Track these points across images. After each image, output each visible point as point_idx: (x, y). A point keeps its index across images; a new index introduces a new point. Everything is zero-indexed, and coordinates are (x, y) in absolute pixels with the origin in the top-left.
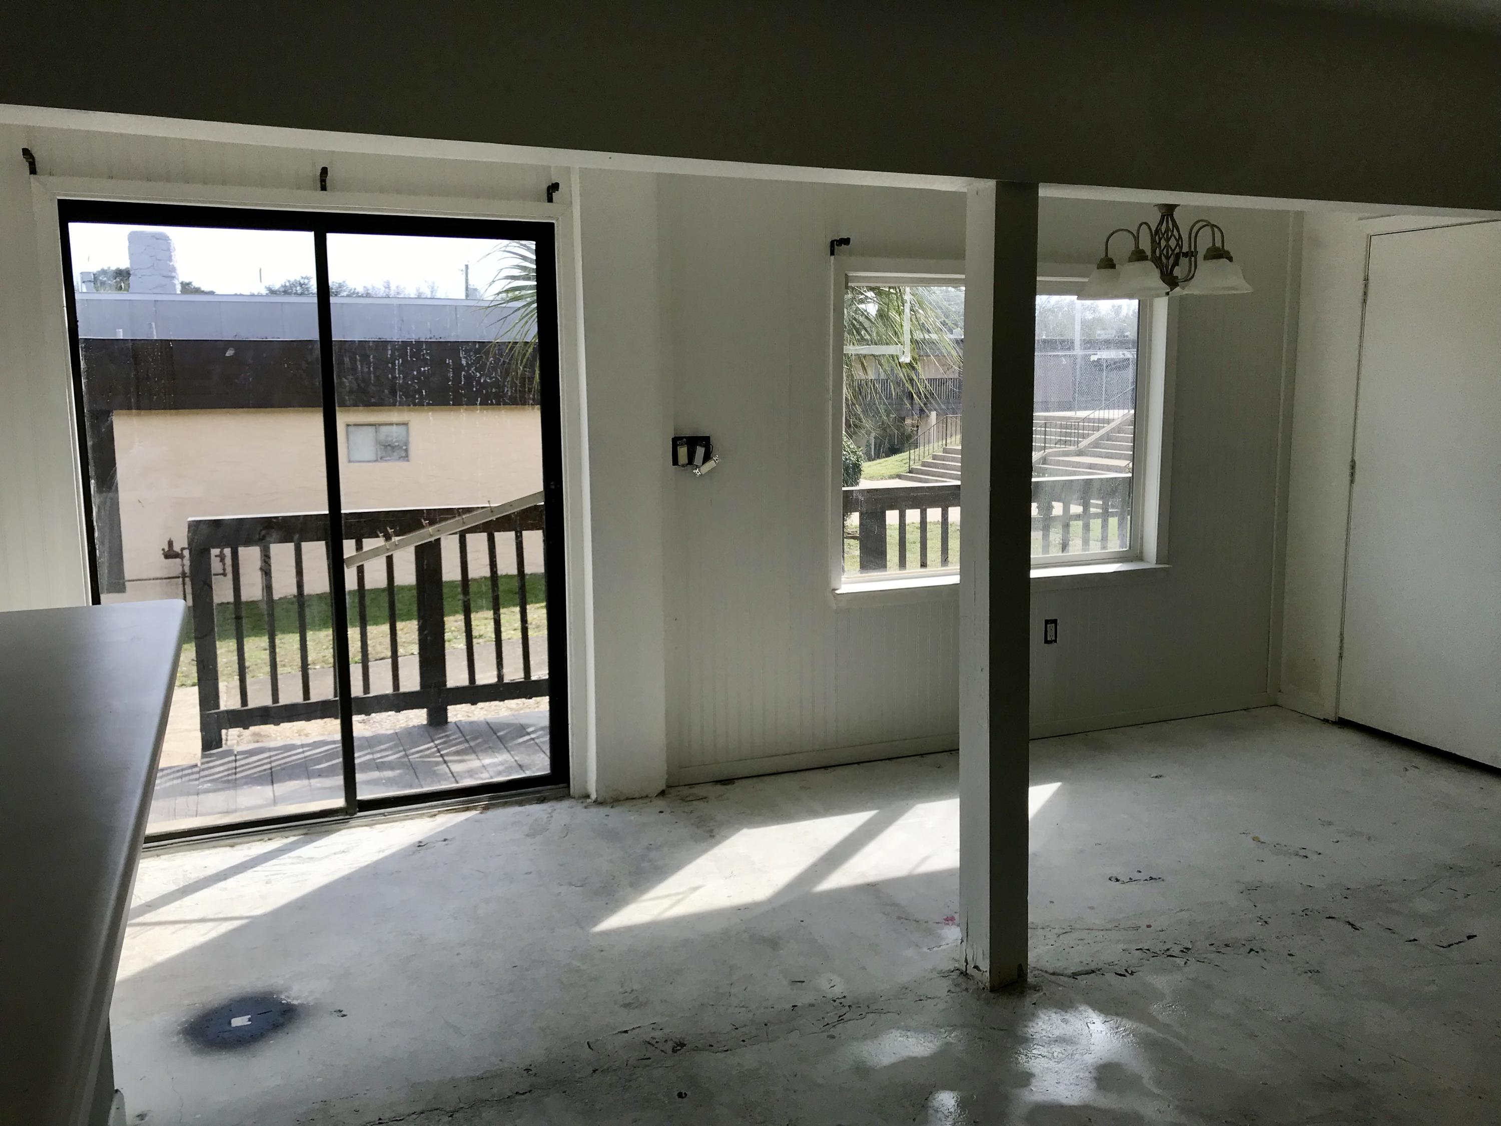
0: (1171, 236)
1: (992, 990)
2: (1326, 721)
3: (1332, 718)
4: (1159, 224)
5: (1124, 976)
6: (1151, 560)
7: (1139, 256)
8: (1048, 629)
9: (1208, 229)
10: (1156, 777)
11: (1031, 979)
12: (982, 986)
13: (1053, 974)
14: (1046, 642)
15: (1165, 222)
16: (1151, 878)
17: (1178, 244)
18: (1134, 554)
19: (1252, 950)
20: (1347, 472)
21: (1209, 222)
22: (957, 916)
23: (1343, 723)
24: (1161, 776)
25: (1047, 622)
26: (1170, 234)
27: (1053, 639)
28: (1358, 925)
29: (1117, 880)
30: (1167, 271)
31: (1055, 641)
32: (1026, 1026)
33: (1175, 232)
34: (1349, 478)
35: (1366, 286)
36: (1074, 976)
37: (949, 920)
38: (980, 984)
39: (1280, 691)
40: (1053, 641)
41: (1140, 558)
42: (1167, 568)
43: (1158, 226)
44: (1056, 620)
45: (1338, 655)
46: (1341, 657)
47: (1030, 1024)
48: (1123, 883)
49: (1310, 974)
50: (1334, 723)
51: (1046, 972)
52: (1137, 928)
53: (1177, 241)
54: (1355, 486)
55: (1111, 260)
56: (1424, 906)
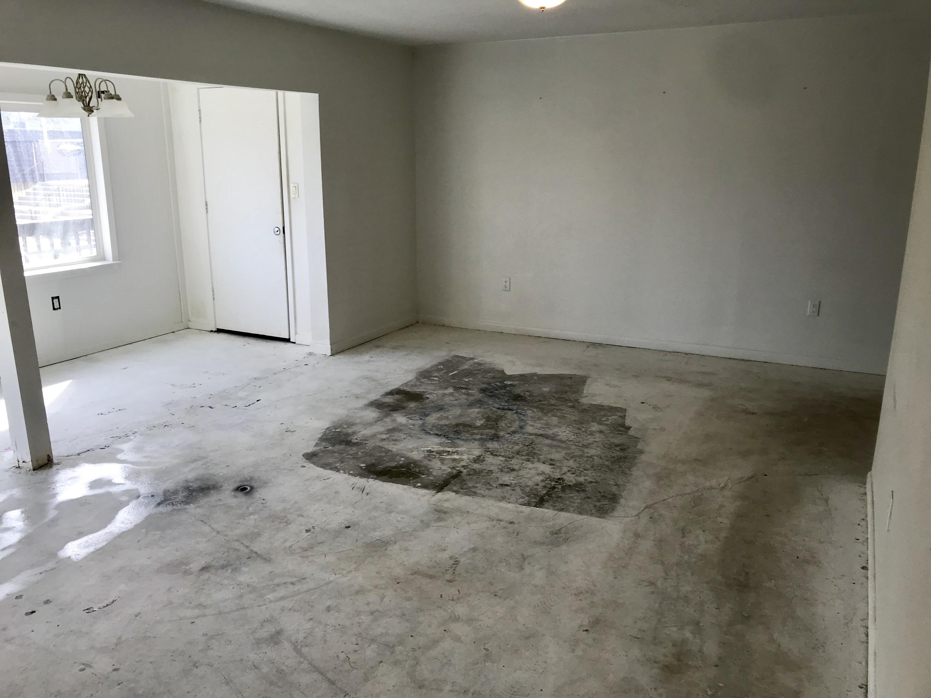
0: (86, 86)
1: (34, 470)
2: (212, 331)
3: (214, 330)
4: (78, 79)
5: (104, 448)
6: (110, 260)
7: (68, 95)
8: (54, 302)
9: (103, 82)
10: (124, 369)
11: (55, 461)
12: (28, 470)
13: (68, 456)
14: (54, 309)
15: (81, 78)
16: (120, 410)
17: (90, 90)
18: (101, 257)
19: (166, 426)
20: (204, 207)
21: (103, 79)
22: (11, 447)
23: (219, 331)
24: (127, 368)
25: (53, 298)
26: (85, 84)
27: (58, 307)
28: (213, 407)
29: (102, 414)
30: (86, 103)
31: (60, 308)
32: (53, 478)
33: (88, 84)
34: (205, 211)
35: (200, 114)
36: (79, 454)
37: (8, 449)
38: (27, 469)
39: (189, 321)
40: (58, 308)
41: (104, 259)
42: (119, 263)
43: (77, 80)
44: (59, 296)
45: (212, 298)
46: (214, 299)
47: (55, 477)
48: (105, 414)
49: (190, 428)
50: (215, 332)
51: (64, 456)
52: (112, 430)
53: (89, 88)
54: (209, 214)
55: (53, 96)
56: (242, 394)
